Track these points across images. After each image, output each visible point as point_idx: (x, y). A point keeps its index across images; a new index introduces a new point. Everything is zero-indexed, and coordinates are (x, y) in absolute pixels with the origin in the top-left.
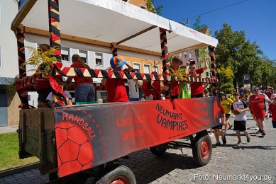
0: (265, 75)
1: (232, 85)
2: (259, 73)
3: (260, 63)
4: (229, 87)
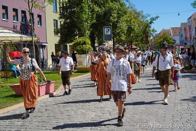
0: (130, 30)
1: (88, 41)
2: (124, 26)
3: (125, 13)
4: (85, 43)
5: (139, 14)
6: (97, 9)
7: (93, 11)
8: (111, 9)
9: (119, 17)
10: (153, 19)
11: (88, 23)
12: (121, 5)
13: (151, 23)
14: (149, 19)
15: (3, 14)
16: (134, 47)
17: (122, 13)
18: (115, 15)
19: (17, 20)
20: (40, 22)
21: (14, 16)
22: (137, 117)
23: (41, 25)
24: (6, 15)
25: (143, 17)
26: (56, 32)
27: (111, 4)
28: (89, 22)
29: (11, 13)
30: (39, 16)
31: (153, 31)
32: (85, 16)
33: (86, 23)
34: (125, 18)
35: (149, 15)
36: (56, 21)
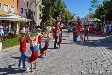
5: (70, 13)
6: (55, 10)
7: (53, 11)
8: (60, 11)
9: (63, 14)
10: (75, 15)
12: (64, 9)
13: (74, 16)
14: (73, 15)
15: (21, 11)
16: (67, 24)
17: (64, 12)
18: (61, 13)
22: (66, 50)
23: (35, 15)
24: (22, 11)
25: (71, 14)
26: (40, 18)
27: (60, 9)
28: (52, 15)
29: (24, 11)
30: (34, 12)
31: (74, 19)
32: (50, 13)
34: (65, 14)
35: (73, 13)
36: (40, 14)
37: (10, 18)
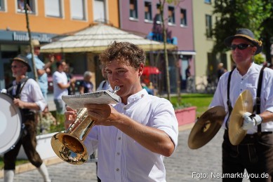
11: (257, 19)
15: (131, 11)
19: (151, 19)
20: (184, 20)
21: (146, 13)
23: (185, 24)
24: (134, 12)
26: (209, 34)
28: (258, 17)
29: (142, 9)
30: (183, 12)
32: (252, 9)
33: (254, 19)
36: (209, 18)
37: (98, 43)
